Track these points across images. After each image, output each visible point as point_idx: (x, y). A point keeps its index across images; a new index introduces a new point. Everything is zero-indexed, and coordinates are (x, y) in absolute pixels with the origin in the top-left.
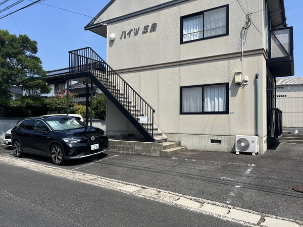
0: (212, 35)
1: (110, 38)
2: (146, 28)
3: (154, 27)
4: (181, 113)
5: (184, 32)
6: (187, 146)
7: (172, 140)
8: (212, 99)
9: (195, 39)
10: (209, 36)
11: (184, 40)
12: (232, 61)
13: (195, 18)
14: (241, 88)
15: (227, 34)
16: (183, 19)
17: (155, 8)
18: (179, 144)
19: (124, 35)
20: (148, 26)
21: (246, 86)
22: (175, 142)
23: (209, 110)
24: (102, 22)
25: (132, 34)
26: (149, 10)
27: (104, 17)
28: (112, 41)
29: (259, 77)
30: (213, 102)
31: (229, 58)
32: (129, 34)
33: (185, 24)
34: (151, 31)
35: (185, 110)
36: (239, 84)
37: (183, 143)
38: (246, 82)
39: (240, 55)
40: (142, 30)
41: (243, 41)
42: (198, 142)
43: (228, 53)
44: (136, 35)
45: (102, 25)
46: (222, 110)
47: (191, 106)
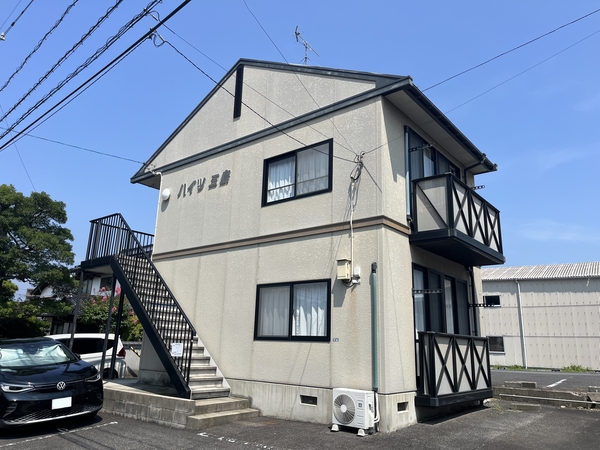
0: (310, 191)
1: (163, 197)
2: (215, 178)
3: (227, 175)
4: (257, 337)
5: (271, 186)
6: (261, 408)
7: (239, 393)
8: (308, 311)
9: (286, 197)
10: (306, 192)
11: (269, 200)
12: (336, 238)
13: (288, 162)
14: (350, 289)
15: (329, 189)
16: (268, 163)
17: (230, 146)
18: (248, 403)
19: (183, 191)
20: (218, 176)
21: (358, 286)
22: (243, 397)
23: (303, 333)
24: (154, 171)
25: (195, 188)
26: (220, 149)
27: (159, 162)
28: (166, 202)
29: (378, 270)
30: (309, 315)
31: (332, 233)
32: (190, 189)
33: (272, 172)
34: (222, 184)
35: (260, 334)
36: (345, 282)
37: (256, 402)
38: (358, 278)
39: (347, 227)
40: (208, 183)
41: (353, 202)
42: (280, 399)
43: (330, 223)
44: (200, 190)
45: (154, 176)
46: (322, 333)
47: (274, 324)
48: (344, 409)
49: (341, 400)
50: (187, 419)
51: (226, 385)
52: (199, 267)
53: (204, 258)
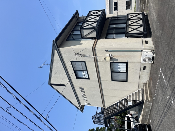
0: (85, 67)
1: (87, 105)
2: (82, 91)
3: (81, 88)
4: (127, 81)
5: (84, 77)
6: (147, 80)
7: (142, 86)
8: (119, 68)
9: (87, 73)
10: (85, 68)
11: (88, 77)
12: (98, 60)
13: (77, 72)
14: (113, 57)
15: (85, 62)
16: (77, 77)
17: (73, 87)
18: (145, 84)
19: (85, 99)
21: (112, 55)
22: (144, 85)
23: (125, 69)
24: (80, 107)
25: (85, 96)
26: (74, 90)
27: (77, 105)
28: (88, 104)
29: (107, 50)
30: (120, 68)
31: (97, 62)
32: (85, 98)
33: (80, 76)
34: (83, 89)
35: (126, 80)
36: (111, 58)
37: (145, 82)
38: (110, 55)
39: (95, 58)
40: (83, 93)
41: (88, 56)
42: (144, 76)
43: (94, 62)
45: (81, 107)
46: (126, 64)
47: (123, 77)
48: (147, 60)
49: (145, 61)
50: (150, 102)
51: (140, 90)
52: (107, 96)
53: (104, 94)
